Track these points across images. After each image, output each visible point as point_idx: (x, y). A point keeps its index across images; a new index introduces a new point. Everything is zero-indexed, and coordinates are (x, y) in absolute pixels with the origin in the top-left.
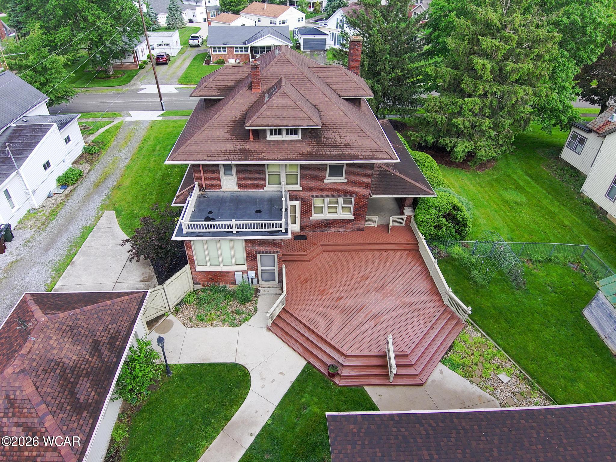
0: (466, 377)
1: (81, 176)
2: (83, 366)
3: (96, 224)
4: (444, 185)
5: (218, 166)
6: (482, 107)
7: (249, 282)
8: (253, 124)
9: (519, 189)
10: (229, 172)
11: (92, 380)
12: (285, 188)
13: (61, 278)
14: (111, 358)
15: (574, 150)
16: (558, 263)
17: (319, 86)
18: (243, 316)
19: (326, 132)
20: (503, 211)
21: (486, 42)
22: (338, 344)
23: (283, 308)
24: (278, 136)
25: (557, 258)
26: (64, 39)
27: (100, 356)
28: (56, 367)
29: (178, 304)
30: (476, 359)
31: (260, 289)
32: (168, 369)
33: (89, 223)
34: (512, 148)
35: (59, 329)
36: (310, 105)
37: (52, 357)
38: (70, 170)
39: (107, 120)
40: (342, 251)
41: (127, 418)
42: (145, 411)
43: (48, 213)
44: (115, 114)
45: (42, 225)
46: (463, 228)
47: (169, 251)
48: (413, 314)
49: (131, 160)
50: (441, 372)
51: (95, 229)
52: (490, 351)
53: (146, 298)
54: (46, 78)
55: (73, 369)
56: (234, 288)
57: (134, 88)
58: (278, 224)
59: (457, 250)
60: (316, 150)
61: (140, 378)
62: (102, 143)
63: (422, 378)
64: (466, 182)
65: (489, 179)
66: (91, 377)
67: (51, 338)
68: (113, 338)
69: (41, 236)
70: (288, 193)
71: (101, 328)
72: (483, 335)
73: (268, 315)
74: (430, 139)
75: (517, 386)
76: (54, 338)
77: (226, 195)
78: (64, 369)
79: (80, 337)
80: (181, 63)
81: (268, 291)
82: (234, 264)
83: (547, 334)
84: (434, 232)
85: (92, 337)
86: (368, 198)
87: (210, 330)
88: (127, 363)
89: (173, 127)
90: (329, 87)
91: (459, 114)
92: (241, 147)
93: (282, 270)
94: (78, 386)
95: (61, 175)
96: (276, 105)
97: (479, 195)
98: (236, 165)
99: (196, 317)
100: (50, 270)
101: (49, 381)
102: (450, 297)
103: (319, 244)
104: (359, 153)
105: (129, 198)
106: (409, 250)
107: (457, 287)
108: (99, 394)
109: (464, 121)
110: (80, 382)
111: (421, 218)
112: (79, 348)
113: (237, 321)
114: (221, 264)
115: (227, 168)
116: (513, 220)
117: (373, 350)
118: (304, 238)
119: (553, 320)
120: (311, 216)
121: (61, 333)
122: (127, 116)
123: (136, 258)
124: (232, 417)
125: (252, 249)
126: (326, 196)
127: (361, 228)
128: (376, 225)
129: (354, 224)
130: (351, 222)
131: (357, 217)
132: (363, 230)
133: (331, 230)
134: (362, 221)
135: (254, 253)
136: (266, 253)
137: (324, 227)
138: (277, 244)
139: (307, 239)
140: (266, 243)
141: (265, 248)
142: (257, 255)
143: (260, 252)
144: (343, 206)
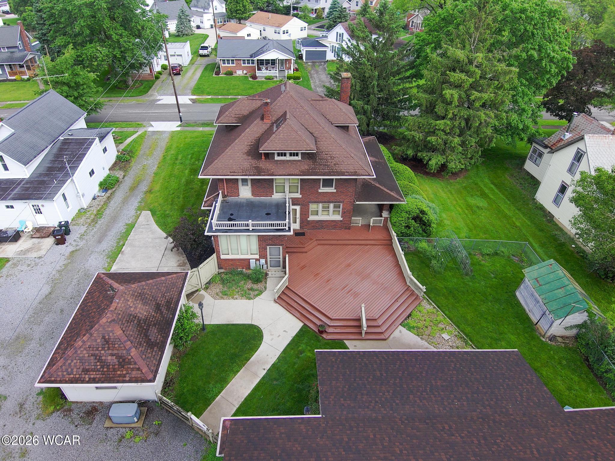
0: (418, 335)
1: (117, 181)
2: (151, 319)
3: (136, 222)
4: (417, 192)
5: (237, 179)
6: (453, 128)
7: (260, 268)
8: (265, 149)
9: (483, 195)
10: (246, 183)
11: (158, 328)
12: (288, 196)
13: (115, 263)
14: (168, 315)
15: (535, 162)
16: (503, 256)
17: (316, 118)
18: (256, 292)
19: (320, 154)
20: (466, 214)
21: (453, 77)
22: (327, 311)
23: (286, 287)
24: (283, 157)
25: (503, 252)
26: (91, 56)
27: (161, 313)
28: (134, 319)
29: (207, 283)
30: (427, 324)
31: (269, 273)
32: (204, 327)
33: (130, 221)
34: (481, 160)
35: (133, 295)
36: (308, 133)
37: (131, 313)
38: (109, 176)
39: (132, 130)
40: (332, 245)
41: (177, 358)
42: (190, 355)
43: (95, 212)
44: (138, 124)
45: (92, 222)
46: (428, 228)
47: (200, 243)
48: (383, 292)
49: (158, 167)
50: (400, 332)
51: (136, 225)
52: (438, 318)
53: (188, 276)
54: (79, 93)
55: (145, 320)
56: (249, 272)
57: (152, 98)
58: (283, 224)
59: (423, 245)
60: (313, 168)
61: (188, 329)
62: (131, 151)
63: (386, 335)
64: (439, 189)
65: (459, 187)
66: (157, 327)
67: (128, 301)
68: (169, 302)
69: (93, 231)
70: (291, 200)
71: (160, 296)
72: (434, 308)
73: (275, 291)
74: (410, 152)
75: (455, 342)
76: (131, 300)
77: (243, 200)
78: (139, 321)
79: (147, 301)
80: (193, 74)
81: (275, 275)
82: (249, 253)
83: (483, 308)
84: (404, 230)
85: (155, 301)
86: (353, 204)
87: (232, 301)
88: (179, 320)
89: (191, 138)
90: (323, 117)
91: (433, 133)
92: (255, 165)
93: (285, 258)
94: (149, 331)
95: (102, 180)
96: (282, 134)
97: (448, 200)
98: (251, 179)
99: (222, 292)
100: (105, 257)
101: (130, 327)
102: (411, 280)
103: (315, 239)
104: (345, 171)
105: (161, 201)
106: (385, 245)
107: (420, 273)
108: (163, 337)
109: (437, 139)
110: (150, 329)
111: (395, 220)
112: (147, 307)
113: (252, 296)
114: (240, 253)
115: (244, 181)
116: (473, 222)
117: (351, 316)
118: (303, 234)
119: (490, 298)
120: (309, 218)
121: (134, 298)
122: (149, 127)
123: (176, 249)
124: (250, 358)
125: (263, 242)
126: (320, 202)
127: (348, 227)
128: (360, 225)
129: (343, 224)
130: (340, 222)
131: (345, 219)
132: (350, 229)
133: (324, 228)
134: (349, 222)
135: (265, 245)
136: (274, 246)
137: (319, 226)
138: (282, 238)
139: (305, 236)
140: (274, 238)
141: (273, 241)
142: (267, 247)
143: (269, 244)
144: (333, 210)
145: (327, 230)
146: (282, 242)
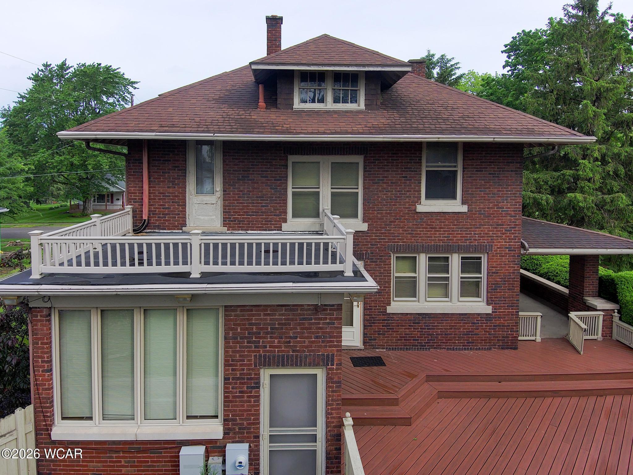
93: (339, 437)
120: (389, 304)
125: (246, 345)
126: (423, 250)
127: (509, 340)
128: (539, 339)
129: (494, 329)
130: (484, 323)
131: (499, 309)
132: (516, 348)
133: (439, 345)
134: (511, 320)
135: (252, 364)
136: (291, 365)
137: (422, 337)
138: (328, 323)
139: (385, 365)
140: (292, 320)
141: (289, 342)
142: (259, 374)
143: (269, 359)
144: (462, 278)
145: (449, 351)
146: (328, 342)
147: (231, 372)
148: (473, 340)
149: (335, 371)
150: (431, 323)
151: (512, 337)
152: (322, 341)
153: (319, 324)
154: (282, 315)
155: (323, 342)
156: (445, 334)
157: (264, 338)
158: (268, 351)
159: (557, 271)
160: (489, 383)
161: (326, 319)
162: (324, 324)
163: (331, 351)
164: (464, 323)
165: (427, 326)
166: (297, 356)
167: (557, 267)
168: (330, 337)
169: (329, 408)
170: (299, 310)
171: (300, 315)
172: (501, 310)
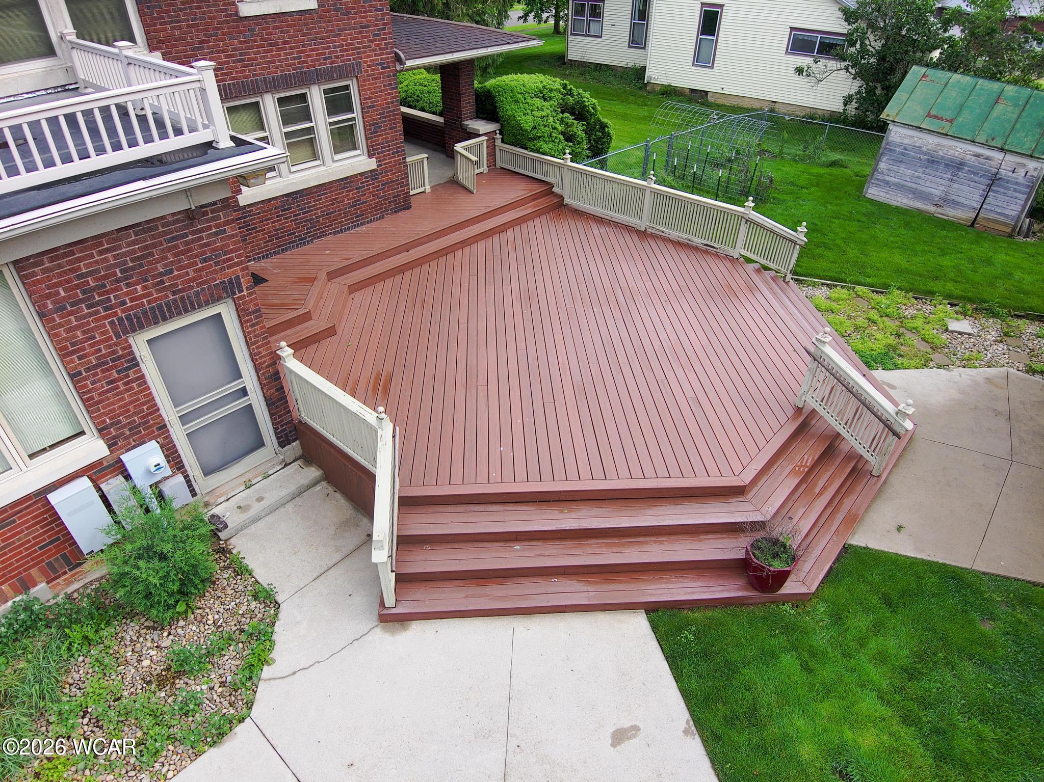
0: (923, 365)
7: (149, 513)
30: (888, 326)
31: (218, 509)
50: (888, 385)
52: (882, 300)
56: (87, 576)
72: (831, 286)
81: (260, 499)
103: (323, 276)
120: (239, 192)
125: (87, 313)
126: (267, 87)
127: (401, 199)
128: (428, 188)
129: (383, 189)
130: (371, 184)
131: (384, 160)
132: (409, 207)
133: (323, 232)
134: (399, 172)
135: (111, 337)
136: (178, 315)
137: (299, 227)
138: (216, 234)
139: (267, 281)
140: (154, 246)
141: (163, 282)
142: (130, 346)
143: (138, 318)
144: (331, 124)
145: (337, 236)
146: (224, 261)
147: (78, 362)
148: (362, 211)
149: (247, 299)
150: (305, 204)
151: (404, 194)
152: (215, 263)
153: (201, 238)
154: (134, 243)
155: (217, 264)
156: (328, 214)
157: (116, 290)
158: (131, 308)
159: (418, 93)
160: (398, 256)
161: (210, 228)
162: (209, 236)
163: (233, 273)
164: (348, 191)
165: (302, 209)
166: (182, 298)
167: (416, 87)
168: (226, 253)
169: (254, 348)
170: (160, 228)
171: (165, 233)
172: (386, 161)
